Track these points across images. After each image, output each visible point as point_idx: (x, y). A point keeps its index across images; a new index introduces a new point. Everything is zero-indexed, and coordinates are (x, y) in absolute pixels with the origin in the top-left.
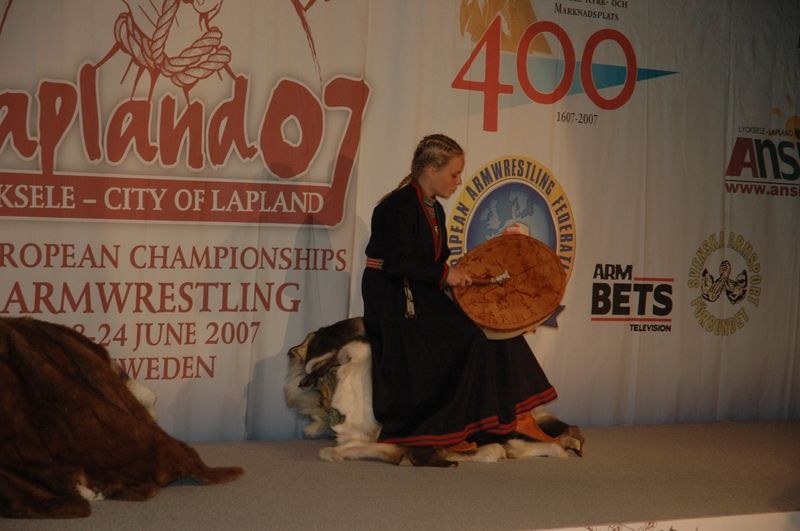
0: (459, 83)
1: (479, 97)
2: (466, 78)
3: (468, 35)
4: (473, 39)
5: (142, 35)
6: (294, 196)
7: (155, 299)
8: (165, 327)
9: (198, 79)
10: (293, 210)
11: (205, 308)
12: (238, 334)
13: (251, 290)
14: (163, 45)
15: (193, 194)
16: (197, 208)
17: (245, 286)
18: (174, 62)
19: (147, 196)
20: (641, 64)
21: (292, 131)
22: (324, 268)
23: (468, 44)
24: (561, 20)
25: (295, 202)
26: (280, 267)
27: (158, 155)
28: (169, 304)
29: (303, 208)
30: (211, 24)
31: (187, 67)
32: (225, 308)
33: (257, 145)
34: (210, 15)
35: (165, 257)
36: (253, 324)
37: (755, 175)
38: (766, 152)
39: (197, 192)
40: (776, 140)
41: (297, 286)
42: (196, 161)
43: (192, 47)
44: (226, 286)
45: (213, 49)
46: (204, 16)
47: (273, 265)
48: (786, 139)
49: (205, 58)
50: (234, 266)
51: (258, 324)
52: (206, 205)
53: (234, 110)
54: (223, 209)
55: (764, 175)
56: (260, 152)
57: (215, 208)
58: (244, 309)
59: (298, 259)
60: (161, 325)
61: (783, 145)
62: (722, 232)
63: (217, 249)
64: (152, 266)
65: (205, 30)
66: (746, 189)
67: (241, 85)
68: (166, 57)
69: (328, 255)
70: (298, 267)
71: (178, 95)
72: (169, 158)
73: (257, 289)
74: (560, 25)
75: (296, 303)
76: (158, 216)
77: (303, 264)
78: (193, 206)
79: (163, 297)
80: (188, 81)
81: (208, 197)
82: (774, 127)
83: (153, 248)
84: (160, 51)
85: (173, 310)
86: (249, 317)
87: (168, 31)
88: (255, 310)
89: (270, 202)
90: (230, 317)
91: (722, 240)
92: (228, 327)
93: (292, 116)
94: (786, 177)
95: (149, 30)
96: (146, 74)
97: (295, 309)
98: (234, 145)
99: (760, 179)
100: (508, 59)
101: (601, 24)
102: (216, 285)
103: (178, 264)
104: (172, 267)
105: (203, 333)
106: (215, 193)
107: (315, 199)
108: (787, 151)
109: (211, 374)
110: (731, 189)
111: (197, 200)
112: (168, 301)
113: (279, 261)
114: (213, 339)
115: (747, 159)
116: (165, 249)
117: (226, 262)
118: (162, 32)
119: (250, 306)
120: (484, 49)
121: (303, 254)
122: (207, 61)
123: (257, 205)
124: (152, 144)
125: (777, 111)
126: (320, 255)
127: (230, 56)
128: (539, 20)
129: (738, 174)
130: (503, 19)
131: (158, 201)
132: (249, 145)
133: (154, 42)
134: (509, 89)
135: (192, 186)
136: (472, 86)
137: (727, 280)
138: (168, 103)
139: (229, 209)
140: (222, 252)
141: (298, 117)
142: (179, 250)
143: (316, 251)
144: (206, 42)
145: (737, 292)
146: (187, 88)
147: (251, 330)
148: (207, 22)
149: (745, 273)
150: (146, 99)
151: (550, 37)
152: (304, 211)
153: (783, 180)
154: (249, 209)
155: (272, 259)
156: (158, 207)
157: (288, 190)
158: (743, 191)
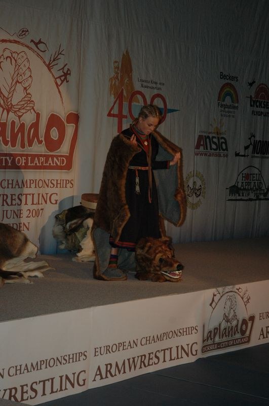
0: (109, 115)
1: (116, 119)
2: (112, 112)
3: (113, 96)
4: (115, 97)
5: (4, 96)
6: (55, 159)
7: (9, 201)
8: (13, 211)
9: (23, 113)
10: (55, 165)
11: (26, 204)
12: (37, 213)
13: (41, 196)
14: (11, 100)
15: (22, 159)
16: (23, 164)
17: (39, 194)
18: (15, 107)
19: (6, 159)
20: (169, 107)
21: (54, 134)
22: (66, 187)
23: (113, 99)
24: (143, 90)
25: (56, 162)
26: (51, 187)
27: (10, 143)
28: (14, 202)
29: (59, 164)
30: (28, 92)
31: (20, 109)
32: (33, 204)
33: (43, 139)
34: (27, 88)
35: (12, 184)
36: (41, 209)
37: (204, 149)
38: (208, 140)
39: (23, 158)
40: (211, 136)
41: (57, 194)
42: (23, 146)
43: (21, 101)
44: (33, 195)
45: (28, 101)
46: (25, 88)
47: (48, 186)
48: (214, 135)
49: (25, 105)
50: (36, 187)
51: (42, 209)
52: (26, 163)
53: (35, 125)
54: (32, 165)
55: (207, 149)
56: (44, 142)
57: (29, 164)
58: (39, 204)
59: (57, 183)
60: (11, 211)
61: (213, 137)
62: (194, 171)
63: (30, 180)
64: (8, 187)
65: (26, 94)
66: (201, 154)
67: (38, 115)
68: (12, 105)
69: (68, 181)
70: (57, 187)
71: (16, 120)
72: (13, 145)
73: (43, 196)
74: (143, 92)
75: (56, 201)
76: (10, 168)
77: (59, 185)
78: (22, 163)
79: (12, 200)
80: (20, 114)
81: (27, 160)
82: (210, 131)
83: (8, 180)
84: (10, 103)
85: (15, 205)
86: (40, 207)
87: (13, 95)
88: (42, 204)
89: (46, 162)
90: (35, 207)
91: (194, 173)
92: (34, 211)
93: (54, 128)
94: (214, 150)
95: (6, 94)
96: (5, 112)
97: (56, 203)
98: (36, 139)
99: (206, 150)
100: (125, 104)
101: (156, 92)
102: (30, 194)
103: (17, 186)
104: (15, 188)
105: (25, 213)
106: (29, 158)
107: (63, 160)
108: (215, 140)
109: (28, 229)
110: (197, 154)
111: (23, 161)
112: (13, 201)
113: (50, 184)
114: (29, 215)
115: (202, 143)
116: (13, 180)
117: (33, 186)
118: (11, 95)
119: (40, 203)
120: (118, 101)
121: (59, 182)
122: (27, 106)
123: (42, 163)
124: (8, 139)
125: (211, 125)
126: (65, 181)
127: (34, 104)
128: (136, 90)
129: (199, 149)
130: (124, 90)
131: (10, 161)
132: (40, 139)
133: (8, 99)
134: (126, 117)
135: (22, 155)
136: (114, 116)
137: (195, 189)
138: (13, 123)
139: (34, 165)
140: (32, 181)
141: (57, 128)
142: (17, 181)
143: (63, 180)
144: (26, 99)
145: (198, 193)
146: (20, 117)
147: (41, 212)
148: (26, 91)
149: (201, 186)
150: (5, 121)
151: (139, 97)
152: (59, 165)
153: (213, 151)
154: (40, 165)
155: (47, 183)
156: (10, 164)
157: (52, 157)
158: (200, 155)
